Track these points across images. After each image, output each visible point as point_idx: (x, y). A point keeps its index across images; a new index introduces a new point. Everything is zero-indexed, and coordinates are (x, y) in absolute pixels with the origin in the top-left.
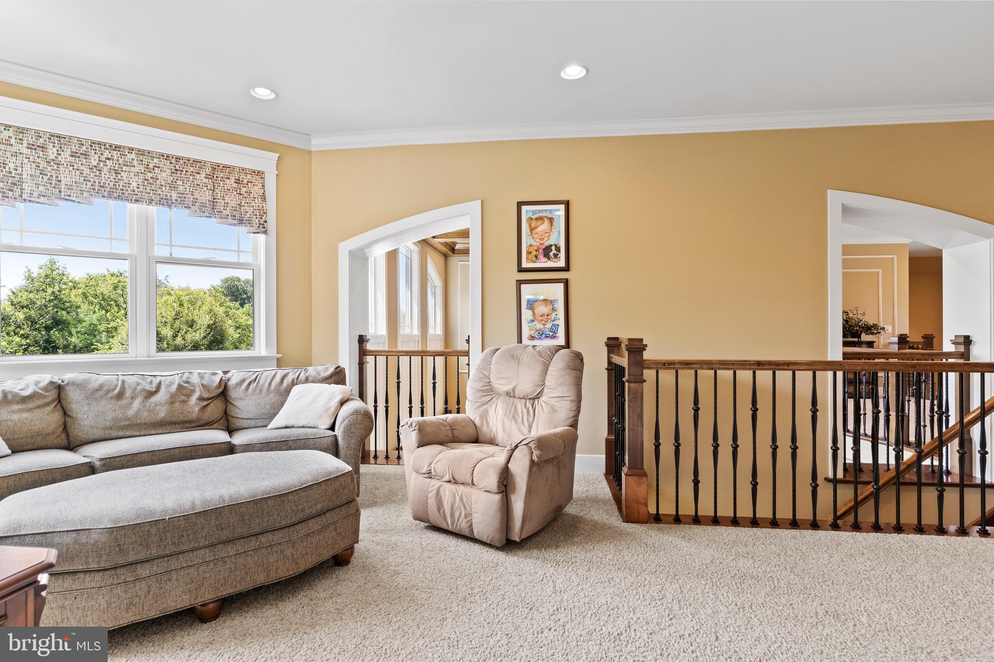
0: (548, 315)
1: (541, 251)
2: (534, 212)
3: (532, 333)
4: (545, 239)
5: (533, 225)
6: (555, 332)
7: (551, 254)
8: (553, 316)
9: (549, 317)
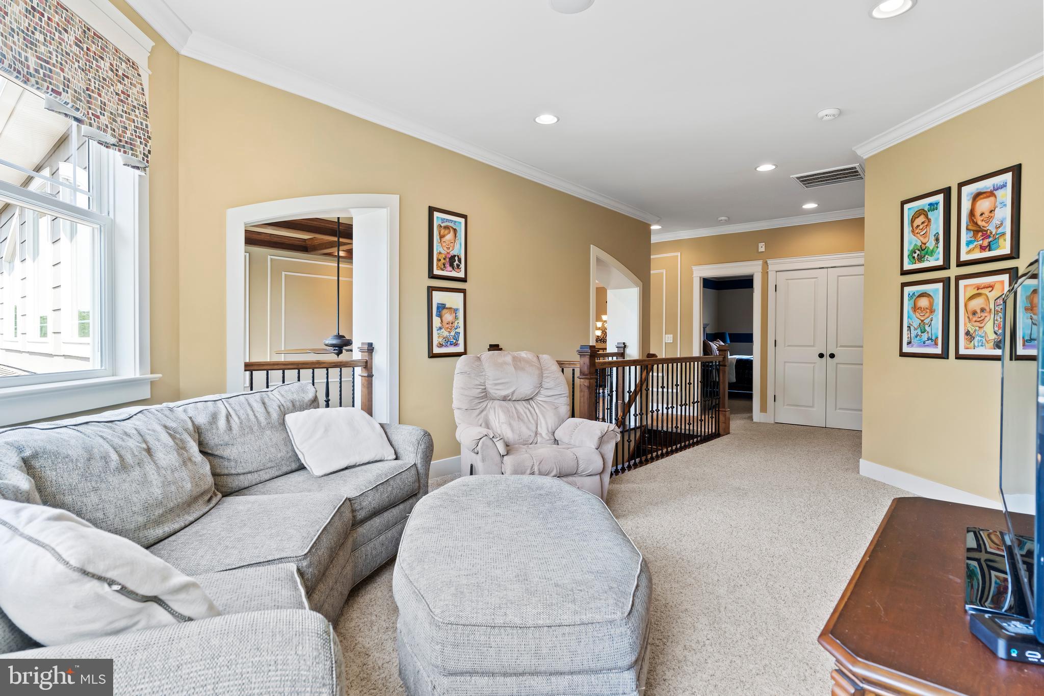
0: (452, 323)
1: (448, 260)
2: (443, 220)
3: (440, 340)
4: (451, 248)
5: (442, 231)
6: (456, 340)
7: (455, 264)
8: (456, 324)
9: (453, 325)
